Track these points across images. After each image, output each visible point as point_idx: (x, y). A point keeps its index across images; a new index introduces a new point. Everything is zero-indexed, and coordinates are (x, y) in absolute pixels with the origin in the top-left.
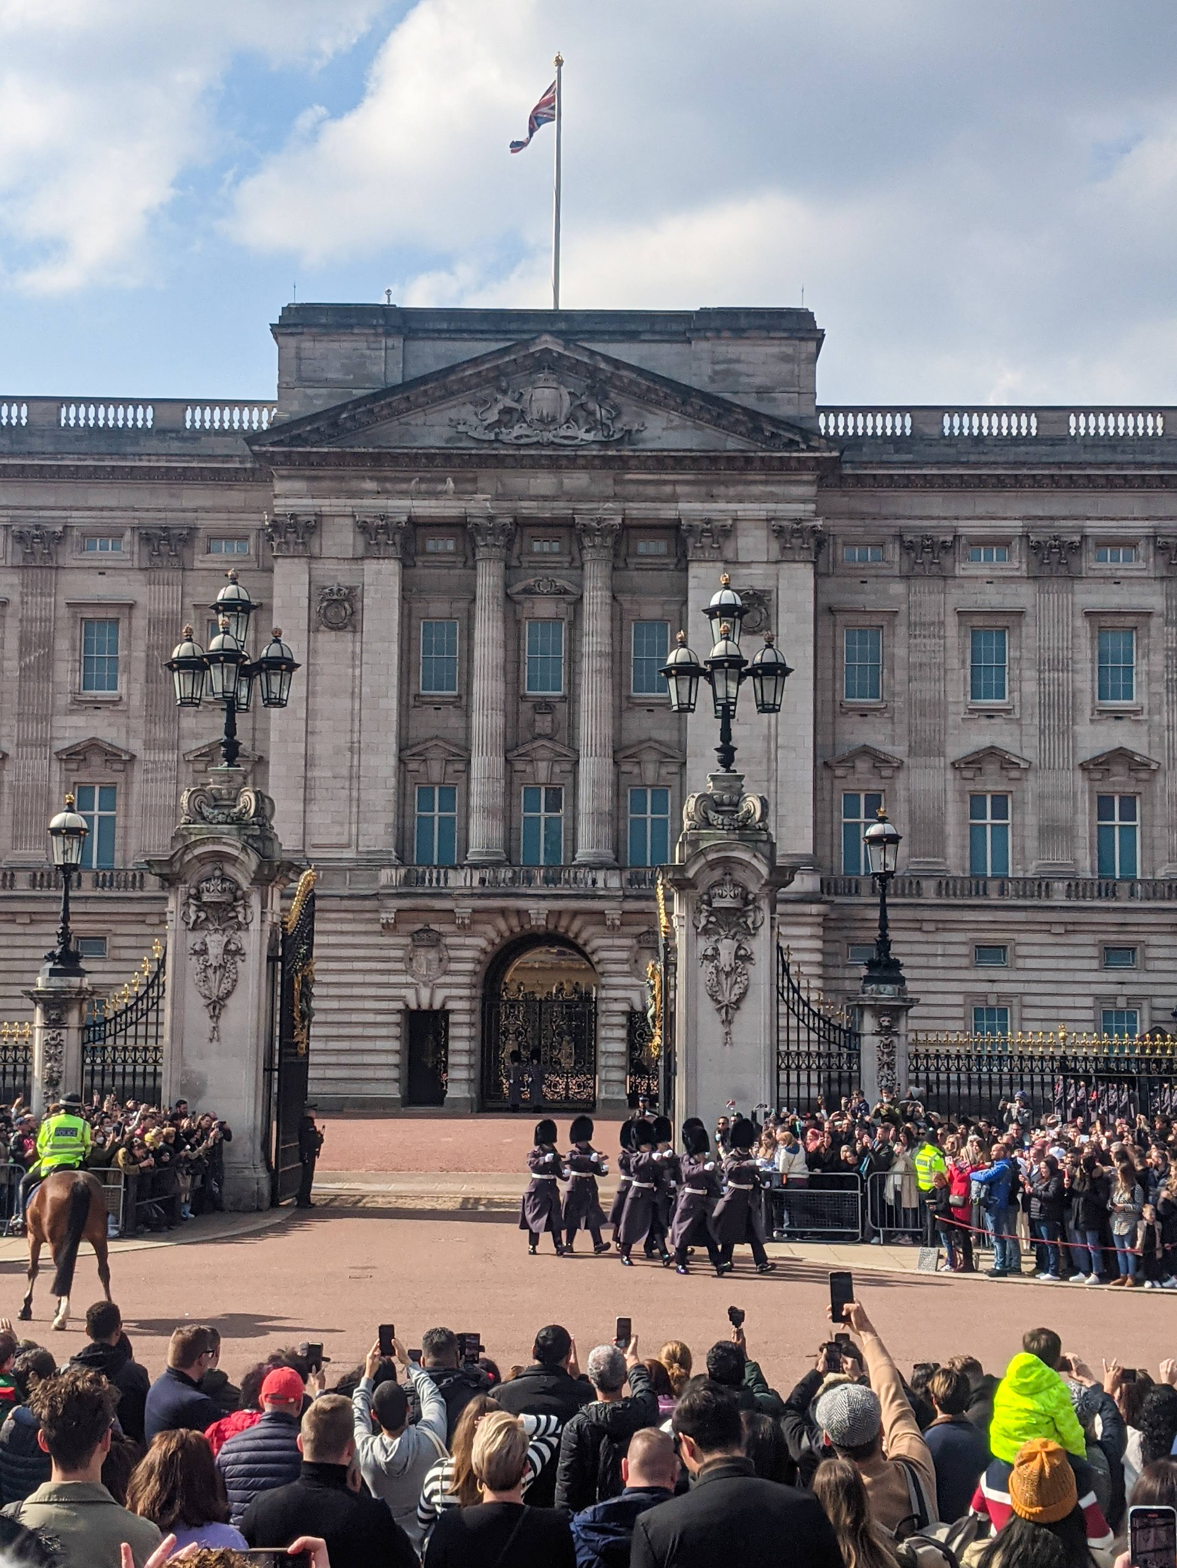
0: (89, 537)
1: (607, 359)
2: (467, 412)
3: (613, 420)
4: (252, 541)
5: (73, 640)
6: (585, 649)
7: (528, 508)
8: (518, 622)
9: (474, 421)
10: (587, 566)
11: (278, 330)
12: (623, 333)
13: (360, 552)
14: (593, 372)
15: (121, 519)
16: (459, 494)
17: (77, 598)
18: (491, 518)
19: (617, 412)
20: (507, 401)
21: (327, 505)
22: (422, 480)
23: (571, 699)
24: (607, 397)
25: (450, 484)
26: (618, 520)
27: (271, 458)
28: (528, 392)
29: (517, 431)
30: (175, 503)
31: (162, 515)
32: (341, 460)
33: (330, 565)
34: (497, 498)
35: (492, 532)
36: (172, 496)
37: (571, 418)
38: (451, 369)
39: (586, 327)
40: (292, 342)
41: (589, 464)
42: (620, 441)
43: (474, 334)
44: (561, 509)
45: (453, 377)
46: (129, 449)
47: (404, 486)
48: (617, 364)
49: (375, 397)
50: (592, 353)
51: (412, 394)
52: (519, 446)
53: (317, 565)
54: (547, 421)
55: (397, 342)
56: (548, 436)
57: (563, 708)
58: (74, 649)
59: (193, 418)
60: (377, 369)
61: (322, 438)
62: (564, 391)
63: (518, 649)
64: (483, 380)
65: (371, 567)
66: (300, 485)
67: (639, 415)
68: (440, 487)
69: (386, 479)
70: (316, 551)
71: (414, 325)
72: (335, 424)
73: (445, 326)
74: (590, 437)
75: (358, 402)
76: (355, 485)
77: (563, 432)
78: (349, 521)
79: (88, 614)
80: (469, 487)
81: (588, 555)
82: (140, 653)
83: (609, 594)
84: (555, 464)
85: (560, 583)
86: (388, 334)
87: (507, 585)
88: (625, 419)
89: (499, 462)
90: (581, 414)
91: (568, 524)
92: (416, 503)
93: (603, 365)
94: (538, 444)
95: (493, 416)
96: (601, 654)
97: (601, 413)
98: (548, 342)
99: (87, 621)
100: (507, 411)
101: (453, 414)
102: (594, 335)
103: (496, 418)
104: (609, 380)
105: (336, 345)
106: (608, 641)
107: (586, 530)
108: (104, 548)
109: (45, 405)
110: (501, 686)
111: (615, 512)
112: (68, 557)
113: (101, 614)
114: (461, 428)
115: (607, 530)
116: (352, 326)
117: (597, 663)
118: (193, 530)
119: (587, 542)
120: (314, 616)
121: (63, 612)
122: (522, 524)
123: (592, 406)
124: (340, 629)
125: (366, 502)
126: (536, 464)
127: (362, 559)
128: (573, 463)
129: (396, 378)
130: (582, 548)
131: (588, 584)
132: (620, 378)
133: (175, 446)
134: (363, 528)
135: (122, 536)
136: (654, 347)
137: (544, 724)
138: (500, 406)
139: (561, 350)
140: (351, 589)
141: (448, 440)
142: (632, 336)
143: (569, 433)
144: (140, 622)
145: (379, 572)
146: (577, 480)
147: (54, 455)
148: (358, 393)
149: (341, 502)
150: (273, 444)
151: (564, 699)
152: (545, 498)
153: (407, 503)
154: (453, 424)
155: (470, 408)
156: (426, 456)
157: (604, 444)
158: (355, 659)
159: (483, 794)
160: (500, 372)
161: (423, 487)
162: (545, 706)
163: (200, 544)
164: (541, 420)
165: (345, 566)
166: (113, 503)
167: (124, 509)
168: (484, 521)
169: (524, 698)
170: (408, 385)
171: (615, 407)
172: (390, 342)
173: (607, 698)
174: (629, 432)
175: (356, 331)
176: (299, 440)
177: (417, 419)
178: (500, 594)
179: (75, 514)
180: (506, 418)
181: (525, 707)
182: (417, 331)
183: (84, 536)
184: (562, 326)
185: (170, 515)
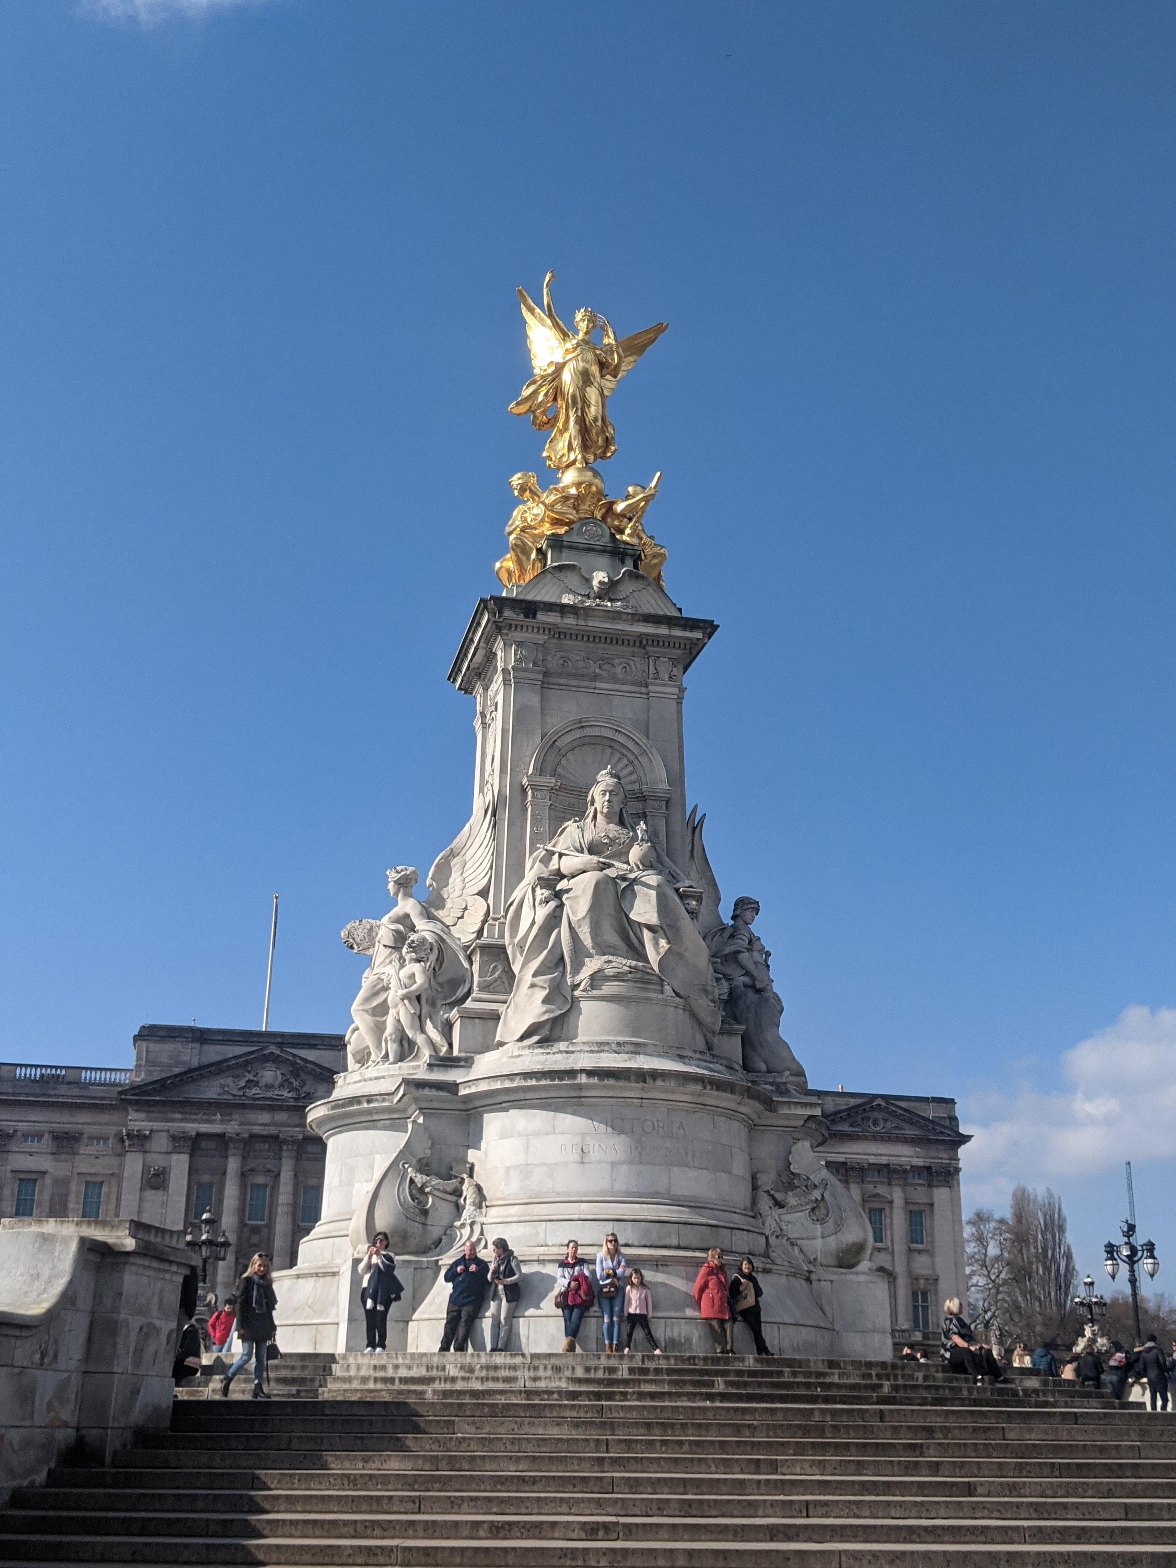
0: (26, 1136)
1: (301, 1058)
2: (229, 1081)
3: (301, 1087)
4: (110, 1141)
5: (13, 1190)
6: (280, 1201)
7: (257, 1130)
8: (246, 1186)
9: (232, 1084)
10: (284, 1160)
11: (137, 1038)
12: (309, 1045)
13: (170, 1149)
14: (293, 1064)
15: (44, 1127)
16: (222, 1122)
17: (17, 1167)
18: (238, 1134)
19: (303, 1083)
20: (250, 1077)
21: (155, 1125)
22: (205, 1114)
23: (270, 1226)
24: (299, 1076)
25: (219, 1117)
26: (301, 1137)
27: (130, 1102)
28: (261, 1073)
29: (254, 1091)
30: (73, 1120)
31: (65, 1126)
32: (164, 1103)
33: (155, 1156)
34: (241, 1124)
35: (238, 1141)
36: (72, 1116)
37: (281, 1086)
38: (225, 1061)
39: (290, 1041)
40: (144, 1045)
41: (288, 1109)
42: (304, 1098)
43: (235, 1042)
44: (272, 1130)
45: (225, 1065)
46: (52, 1092)
47: (195, 1117)
48: (305, 1060)
49: (185, 1073)
50: (294, 1055)
51: (203, 1072)
52: (255, 1099)
53: (148, 1156)
54: (269, 1087)
55: (196, 1045)
56: (269, 1094)
57: (265, 1230)
58: (12, 1195)
59: (85, 1076)
60: (186, 1058)
61: (159, 1092)
62: (279, 1072)
63: (244, 1200)
64: (238, 1066)
65: (175, 1157)
66: (141, 1115)
67: (314, 1085)
68: (213, 1118)
69: (187, 1113)
70: (147, 1148)
71: (205, 1037)
72: (163, 1086)
73: (221, 1038)
74: (290, 1095)
75: (176, 1076)
76: (170, 1115)
77: (276, 1093)
78: (165, 1134)
79: (22, 1176)
80: (228, 1118)
81: (284, 1154)
82: (47, 1197)
83: (293, 1173)
84: (272, 1109)
85: (268, 1166)
86: (193, 1041)
87: (242, 1167)
88: (307, 1086)
89: (244, 1106)
90: (286, 1084)
91: (275, 1138)
92: (201, 1125)
93: (298, 1061)
94: (264, 1098)
95: (242, 1083)
96: (288, 1204)
97: (296, 1084)
98: (273, 1049)
99: (21, 1180)
100: (249, 1081)
101: (222, 1081)
102: (295, 1045)
103: (244, 1084)
104: (301, 1068)
105: (166, 1046)
106: (291, 1197)
107: (285, 1141)
108: (32, 1141)
109: (9, 1068)
110: (236, 1220)
111: (299, 1132)
112: (14, 1146)
113: (29, 1176)
114: (226, 1089)
115: (295, 1142)
116: (175, 1037)
117: (285, 1209)
118: (81, 1134)
119: (285, 1147)
120: (144, 1182)
121: (9, 1175)
122: (253, 1137)
123: (292, 1080)
124: (158, 1188)
125: (176, 1124)
126: (263, 1108)
127: (171, 1153)
128: (280, 1108)
129: (195, 1063)
130: (281, 1150)
131: (284, 1169)
132: (307, 1067)
133: (76, 1092)
134: (173, 1138)
135: (43, 1136)
136: (323, 1052)
137: (255, 1239)
138: (247, 1079)
139: (278, 1053)
140: (164, 1168)
141: (219, 1094)
142: (313, 1047)
143: (280, 1093)
144: (48, 1181)
145: (179, 1160)
146: (281, 1117)
147: (13, 1094)
148: (177, 1070)
149: (162, 1124)
150: (132, 1095)
151: (266, 1226)
152: (265, 1125)
153: (196, 1125)
154: (222, 1086)
155: (231, 1079)
156: (208, 1103)
157: (296, 1099)
158: (164, 1204)
159: (223, 1276)
160: (247, 1063)
161: (205, 1117)
162: (256, 1230)
163: (85, 1140)
164: (266, 1086)
165: (162, 1156)
166: (41, 1119)
167: (46, 1122)
168: (234, 1135)
169: (246, 1225)
170: (201, 1068)
171: (303, 1081)
172: (194, 1045)
173: (290, 1227)
174: (309, 1093)
175: (178, 1039)
176: (146, 1093)
177: (204, 1083)
178: (239, 1172)
179: (20, 1124)
180: (249, 1085)
181: (246, 1230)
182: (206, 1040)
183: (23, 1135)
184: (279, 1040)
185: (70, 1126)
